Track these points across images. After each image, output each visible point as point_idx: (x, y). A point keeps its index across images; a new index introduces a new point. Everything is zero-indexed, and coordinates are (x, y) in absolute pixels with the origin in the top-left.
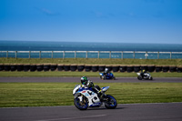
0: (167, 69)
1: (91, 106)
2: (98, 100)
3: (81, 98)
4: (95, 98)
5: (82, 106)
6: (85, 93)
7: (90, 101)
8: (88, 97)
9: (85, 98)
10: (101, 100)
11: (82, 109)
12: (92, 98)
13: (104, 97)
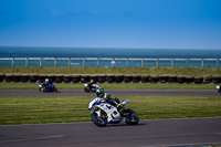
0: (138, 79)
1: (111, 122)
2: (118, 114)
3: (98, 113)
4: (115, 113)
5: (101, 122)
6: (104, 107)
7: (109, 115)
8: (107, 111)
9: (103, 113)
10: (122, 115)
11: (100, 126)
12: (111, 113)
13: (125, 111)
